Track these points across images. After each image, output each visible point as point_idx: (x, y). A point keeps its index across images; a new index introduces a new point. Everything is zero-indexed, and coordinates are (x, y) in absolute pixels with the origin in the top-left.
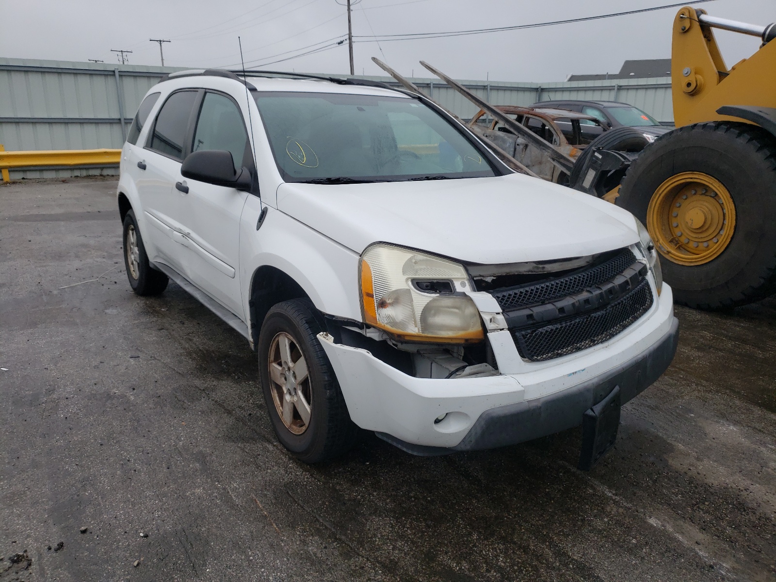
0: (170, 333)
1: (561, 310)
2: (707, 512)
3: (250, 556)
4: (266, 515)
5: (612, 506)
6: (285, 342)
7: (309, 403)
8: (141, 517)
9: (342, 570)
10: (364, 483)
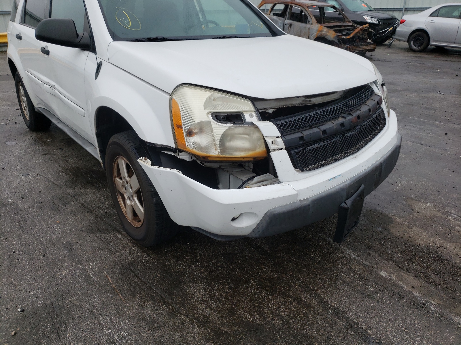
0: (52, 157)
1: (324, 132)
2: (417, 264)
3: (101, 321)
4: (114, 288)
5: (355, 264)
6: (122, 163)
7: (142, 205)
8: (20, 295)
9: (168, 327)
10: (185, 258)
